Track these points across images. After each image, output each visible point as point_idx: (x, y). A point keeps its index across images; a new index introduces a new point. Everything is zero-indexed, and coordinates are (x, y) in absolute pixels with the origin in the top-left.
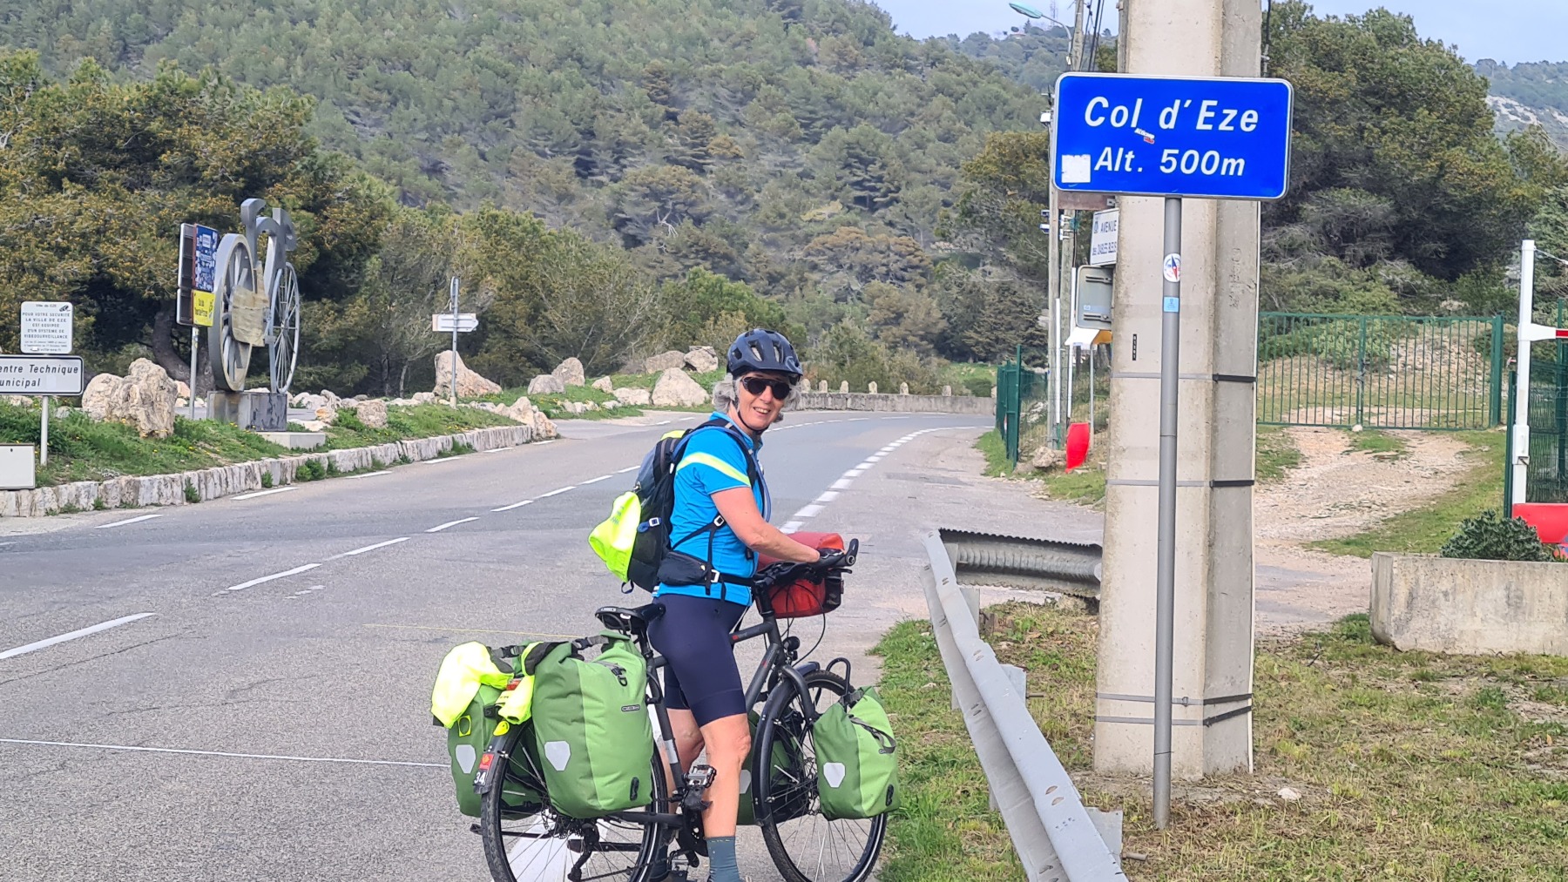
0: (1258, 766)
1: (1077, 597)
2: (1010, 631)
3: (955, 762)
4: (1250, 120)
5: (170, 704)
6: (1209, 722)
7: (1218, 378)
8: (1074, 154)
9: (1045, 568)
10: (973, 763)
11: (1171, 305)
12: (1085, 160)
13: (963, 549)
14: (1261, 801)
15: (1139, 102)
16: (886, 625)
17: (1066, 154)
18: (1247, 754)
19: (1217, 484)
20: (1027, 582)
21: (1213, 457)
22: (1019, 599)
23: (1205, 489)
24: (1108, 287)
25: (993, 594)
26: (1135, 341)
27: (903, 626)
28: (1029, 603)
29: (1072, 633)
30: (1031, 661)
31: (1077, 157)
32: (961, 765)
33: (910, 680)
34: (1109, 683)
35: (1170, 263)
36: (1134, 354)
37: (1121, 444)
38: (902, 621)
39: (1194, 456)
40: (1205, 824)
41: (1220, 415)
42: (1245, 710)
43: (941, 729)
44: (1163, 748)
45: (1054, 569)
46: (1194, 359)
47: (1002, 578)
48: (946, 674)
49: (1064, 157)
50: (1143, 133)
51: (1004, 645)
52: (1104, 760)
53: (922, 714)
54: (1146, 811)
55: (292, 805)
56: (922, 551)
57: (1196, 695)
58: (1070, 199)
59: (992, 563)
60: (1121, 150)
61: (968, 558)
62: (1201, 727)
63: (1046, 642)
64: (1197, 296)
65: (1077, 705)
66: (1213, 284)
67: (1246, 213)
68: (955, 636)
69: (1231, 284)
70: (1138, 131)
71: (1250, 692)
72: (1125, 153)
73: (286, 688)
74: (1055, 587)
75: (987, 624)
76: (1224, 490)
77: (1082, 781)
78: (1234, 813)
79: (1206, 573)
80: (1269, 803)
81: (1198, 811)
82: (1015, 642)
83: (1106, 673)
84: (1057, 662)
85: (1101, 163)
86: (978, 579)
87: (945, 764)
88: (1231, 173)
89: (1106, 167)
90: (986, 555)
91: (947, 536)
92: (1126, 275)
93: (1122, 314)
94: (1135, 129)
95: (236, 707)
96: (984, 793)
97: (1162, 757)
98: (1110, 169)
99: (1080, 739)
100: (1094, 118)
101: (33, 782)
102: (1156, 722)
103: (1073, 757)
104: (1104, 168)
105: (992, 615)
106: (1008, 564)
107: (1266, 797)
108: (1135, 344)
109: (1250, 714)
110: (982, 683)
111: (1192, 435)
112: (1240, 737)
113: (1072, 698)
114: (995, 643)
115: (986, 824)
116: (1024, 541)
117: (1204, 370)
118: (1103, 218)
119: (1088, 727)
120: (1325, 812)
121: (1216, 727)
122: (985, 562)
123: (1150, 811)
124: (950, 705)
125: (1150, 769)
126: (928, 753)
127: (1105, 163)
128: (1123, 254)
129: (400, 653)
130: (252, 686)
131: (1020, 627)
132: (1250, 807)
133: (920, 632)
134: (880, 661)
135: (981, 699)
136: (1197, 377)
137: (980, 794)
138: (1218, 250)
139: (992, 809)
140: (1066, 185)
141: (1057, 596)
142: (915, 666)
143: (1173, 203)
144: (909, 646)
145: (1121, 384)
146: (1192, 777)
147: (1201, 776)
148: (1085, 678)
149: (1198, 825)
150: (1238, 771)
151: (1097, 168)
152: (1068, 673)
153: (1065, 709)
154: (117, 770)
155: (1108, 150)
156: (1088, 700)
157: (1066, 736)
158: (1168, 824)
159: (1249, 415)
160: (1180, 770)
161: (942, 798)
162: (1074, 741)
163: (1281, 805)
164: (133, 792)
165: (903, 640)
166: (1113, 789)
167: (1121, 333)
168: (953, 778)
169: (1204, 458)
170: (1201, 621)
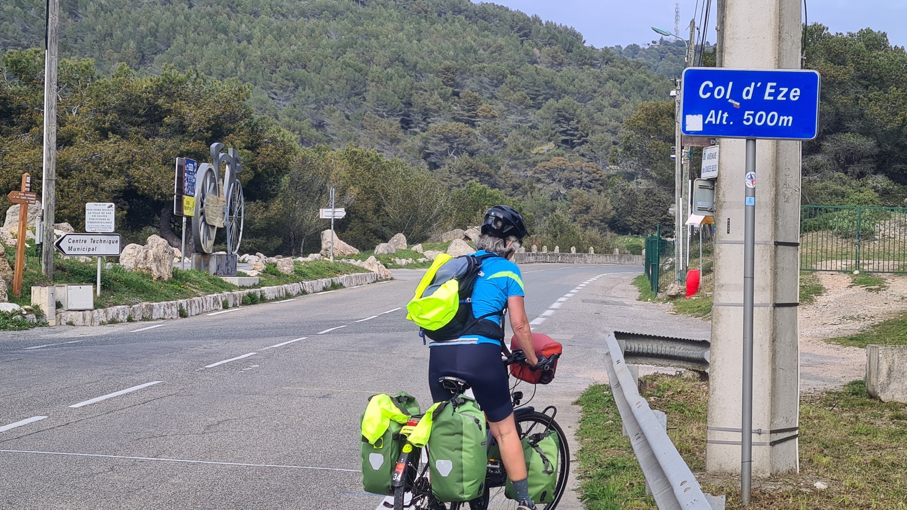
0: (802, 469)
1: (695, 371)
2: (656, 391)
3: (625, 466)
4: (795, 94)
5: (173, 433)
6: (773, 444)
7: (777, 244)
8: (693, 114)
9: (676, 354)
10: (636, 467)
11: (750, 201)
12: (700, 118)
13: (628, 343)
14: (804, 490)
15: (731, 84)
16: (584, 387)
17: (688, 114)
18: (796, 462)
19: (776, 305)
20: (665, 362)
21: (775, 290)
22: (661, 372)
23: (770, 308)
24: (712, 191)
25: (646, 369)
26: (729, 222)
27: (594, 388)
28: (667, 374)
29: (692, 392)
30: (668, 408)
31: (695, 116)
32: (629, 468)
33: (598, 419)
34: (715, 421)
35: (749, 177)
36: (728, 230)
37: (721, 282)
38: (593, 385)
39: (764, 289)
40: (772, 503)
41: (779, 265)
42: (794, 437)
43: (617, 448)
44: (747, 459)
45: (681, 355)
46: (764, 232)
47: (650, 360)
48: (619, 415)
49: (687, 116)
50: (733, 102)
51: (652, 399)
52: (712, 465)
53: (605, 439)
54: (737, 495)
55: (243, 492)
56: (604, 344)
57: (766, 428)
58: (689, 140)
59: (644, 351)
60: (720, 112)
61: (631, 348)
62: (768, 447)
63: (677, 397)
64: (765, 196)
65: (696, 433)
66: (774, 189)
67: (793, 148)
68: (625, 393)
69: (784, 189)
70: (730, 101)
71: (797, 426)
72: (723, 113)
73: (239, 424)
74: (682, 365)
75: (643, 386)
76: (780, 308)
77: (699, 478)
78: (788, 497)
79: (771, 355)
80: (809, 491)
81: (767, 495)
82: (659, 397)
83: (713, 415)
84: (684, 408)
85: (708, 119)
86: (637, 361)
87: (620, 468)
88: (785, 125)
89: (712, 122)
90: (641, 346)
91: (619, 335)
92: (723, 184)
93: (721, 207)
94: (728, 99)
95: (210, 435)
96: (642, 485)
97: (746, 464)
98: (714, 123)
99: (697, 453)
100: (704, 93)
101: (95, 478)
102: (742, 443)
103: (694, 464)
104: (710, 122)
105: (645, 382)
106: (654, 352)
107: (807, 488)
108: (728, 224)
109: (797, 439)
110: (641, 421)
111: (762, 278)
112: (791, 453)
113: (693, 430)
114: (647, 397)
115: (644, 503)
116: (663, 339)
117: (769, 239)
118: (708, 151)
119: (702, 446)
120: (842, 496)
121: (778, 446)
122: (641, 350)
123: (739, 495)
124: (622, 433)
125: (739, 471)
126: (608, 462)
127: (711, 120)
128: (722, 172)
129: (303, 404)
130: (219, 423)
131: (661, 388)
132: (797, 493)
133: (603, 391)
134: (580, 408)
135: (640, 429)
136: (765, 243)
137: (640, 485)
138: (777, 170)
139: (647, 494)
140: (688, 132)
141: (683, 370)
142: (601, 411)
143: (751, 142)
144: (597, 399)
145: (721, 247)
146: (764, 476)
147: (769, 475)
148: (700, 418)
149: (768, 504)
150: (791, 472)
151: (706, 122)
152: (690, 415)
153: (688, 436)
154: (143, 471)
155: (713, 112)
156: (702, 431)
157: (690, 451)
158: (750, 503)
159: (795, 266)
160: (757, 472)
161: (618, 488)
162: (694, 454)
163: (816, 492)
164: (152, 484)
165: (594, 396)
166: (718, 482)
167: (720, 218)
168: (624, 476)
169: (769, 292)
170: (768, 384)
